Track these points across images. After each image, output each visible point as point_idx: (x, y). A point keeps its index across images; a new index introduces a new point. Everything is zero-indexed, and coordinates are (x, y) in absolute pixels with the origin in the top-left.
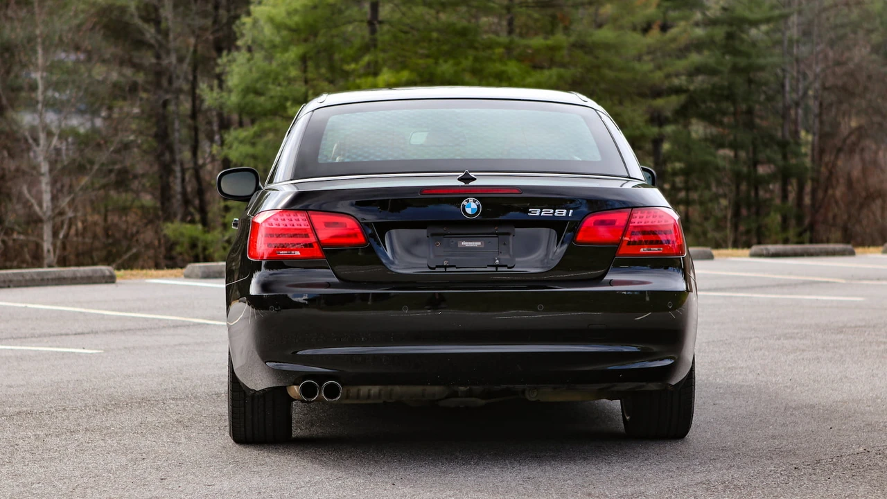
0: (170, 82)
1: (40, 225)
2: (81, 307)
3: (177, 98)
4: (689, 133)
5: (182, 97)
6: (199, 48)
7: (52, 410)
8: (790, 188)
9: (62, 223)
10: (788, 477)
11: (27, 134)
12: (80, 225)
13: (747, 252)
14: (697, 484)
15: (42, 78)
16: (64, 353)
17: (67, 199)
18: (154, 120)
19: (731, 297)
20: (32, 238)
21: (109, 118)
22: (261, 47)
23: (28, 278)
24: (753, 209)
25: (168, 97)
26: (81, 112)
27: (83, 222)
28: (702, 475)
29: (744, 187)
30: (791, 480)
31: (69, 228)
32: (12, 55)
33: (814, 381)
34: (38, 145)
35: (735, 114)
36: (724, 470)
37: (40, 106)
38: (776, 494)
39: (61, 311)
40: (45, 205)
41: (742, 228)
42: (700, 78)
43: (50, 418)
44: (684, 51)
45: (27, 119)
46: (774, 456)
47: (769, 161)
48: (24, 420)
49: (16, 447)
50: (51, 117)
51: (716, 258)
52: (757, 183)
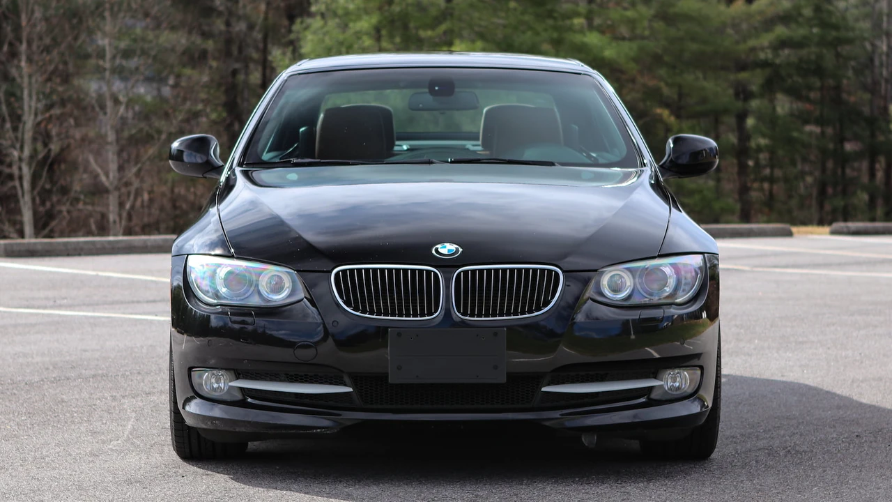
0: (240, 50)
1: (105, 195)
2: (153, 275)
3: (247, 67)
4: (774, 109)
5: (252, 66)
6: (270, 16)
7: (127, 373)
8: (877, 166)
9: (129, 194)
10: (850, 444)
11: (94, 102)
12: (146, 196)
13: (827, 229)
14: (759, 449)
15: (110, 44)
16: (136, 320)
17: (134, 170)
18: (223, 88)
19: (807, 274)
20: (99, 209)
21: (176, 86)
22: (335, 14)
23: (99, 246)
24: (839, 188)
25: (237, 66)
26: (148, 80)
27: (150, 192)
28: (765, 441)
29: (830, 164)
30: (852, 446)
31: (135, 198)
32: (80, 21)
33: (884, 355)
34: (105, 114)
35: (822, 89)
36: (787, 437)
37: (107, 74)
38: (835, 459)
39: (133, 280)
40: (111, 176)
41: (828, 207)
42: (786, 51)
43: (126, 380)
44: (769, 23)
45: (92, 87)
46: (836, 425)
47: (856, 138)
48: (100, 382)
49: (94, 407)
50: (118, 85)
51: (796, 235)
52: (844, 160)
